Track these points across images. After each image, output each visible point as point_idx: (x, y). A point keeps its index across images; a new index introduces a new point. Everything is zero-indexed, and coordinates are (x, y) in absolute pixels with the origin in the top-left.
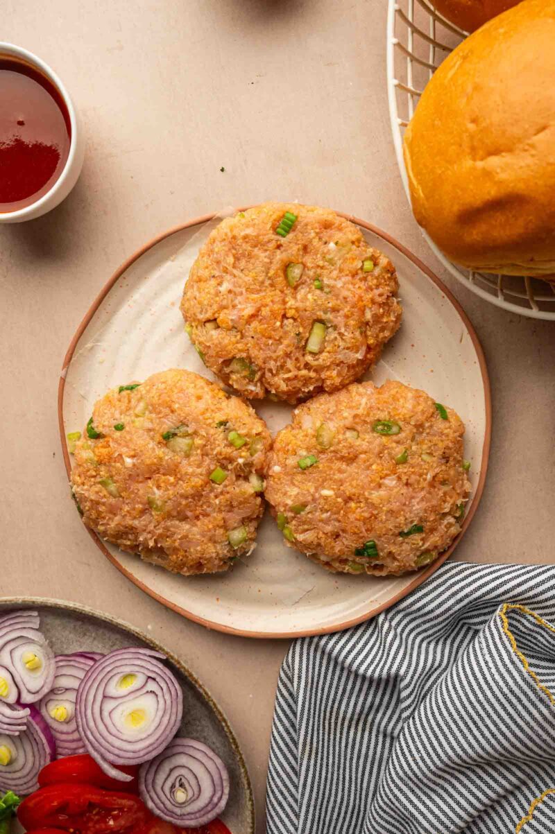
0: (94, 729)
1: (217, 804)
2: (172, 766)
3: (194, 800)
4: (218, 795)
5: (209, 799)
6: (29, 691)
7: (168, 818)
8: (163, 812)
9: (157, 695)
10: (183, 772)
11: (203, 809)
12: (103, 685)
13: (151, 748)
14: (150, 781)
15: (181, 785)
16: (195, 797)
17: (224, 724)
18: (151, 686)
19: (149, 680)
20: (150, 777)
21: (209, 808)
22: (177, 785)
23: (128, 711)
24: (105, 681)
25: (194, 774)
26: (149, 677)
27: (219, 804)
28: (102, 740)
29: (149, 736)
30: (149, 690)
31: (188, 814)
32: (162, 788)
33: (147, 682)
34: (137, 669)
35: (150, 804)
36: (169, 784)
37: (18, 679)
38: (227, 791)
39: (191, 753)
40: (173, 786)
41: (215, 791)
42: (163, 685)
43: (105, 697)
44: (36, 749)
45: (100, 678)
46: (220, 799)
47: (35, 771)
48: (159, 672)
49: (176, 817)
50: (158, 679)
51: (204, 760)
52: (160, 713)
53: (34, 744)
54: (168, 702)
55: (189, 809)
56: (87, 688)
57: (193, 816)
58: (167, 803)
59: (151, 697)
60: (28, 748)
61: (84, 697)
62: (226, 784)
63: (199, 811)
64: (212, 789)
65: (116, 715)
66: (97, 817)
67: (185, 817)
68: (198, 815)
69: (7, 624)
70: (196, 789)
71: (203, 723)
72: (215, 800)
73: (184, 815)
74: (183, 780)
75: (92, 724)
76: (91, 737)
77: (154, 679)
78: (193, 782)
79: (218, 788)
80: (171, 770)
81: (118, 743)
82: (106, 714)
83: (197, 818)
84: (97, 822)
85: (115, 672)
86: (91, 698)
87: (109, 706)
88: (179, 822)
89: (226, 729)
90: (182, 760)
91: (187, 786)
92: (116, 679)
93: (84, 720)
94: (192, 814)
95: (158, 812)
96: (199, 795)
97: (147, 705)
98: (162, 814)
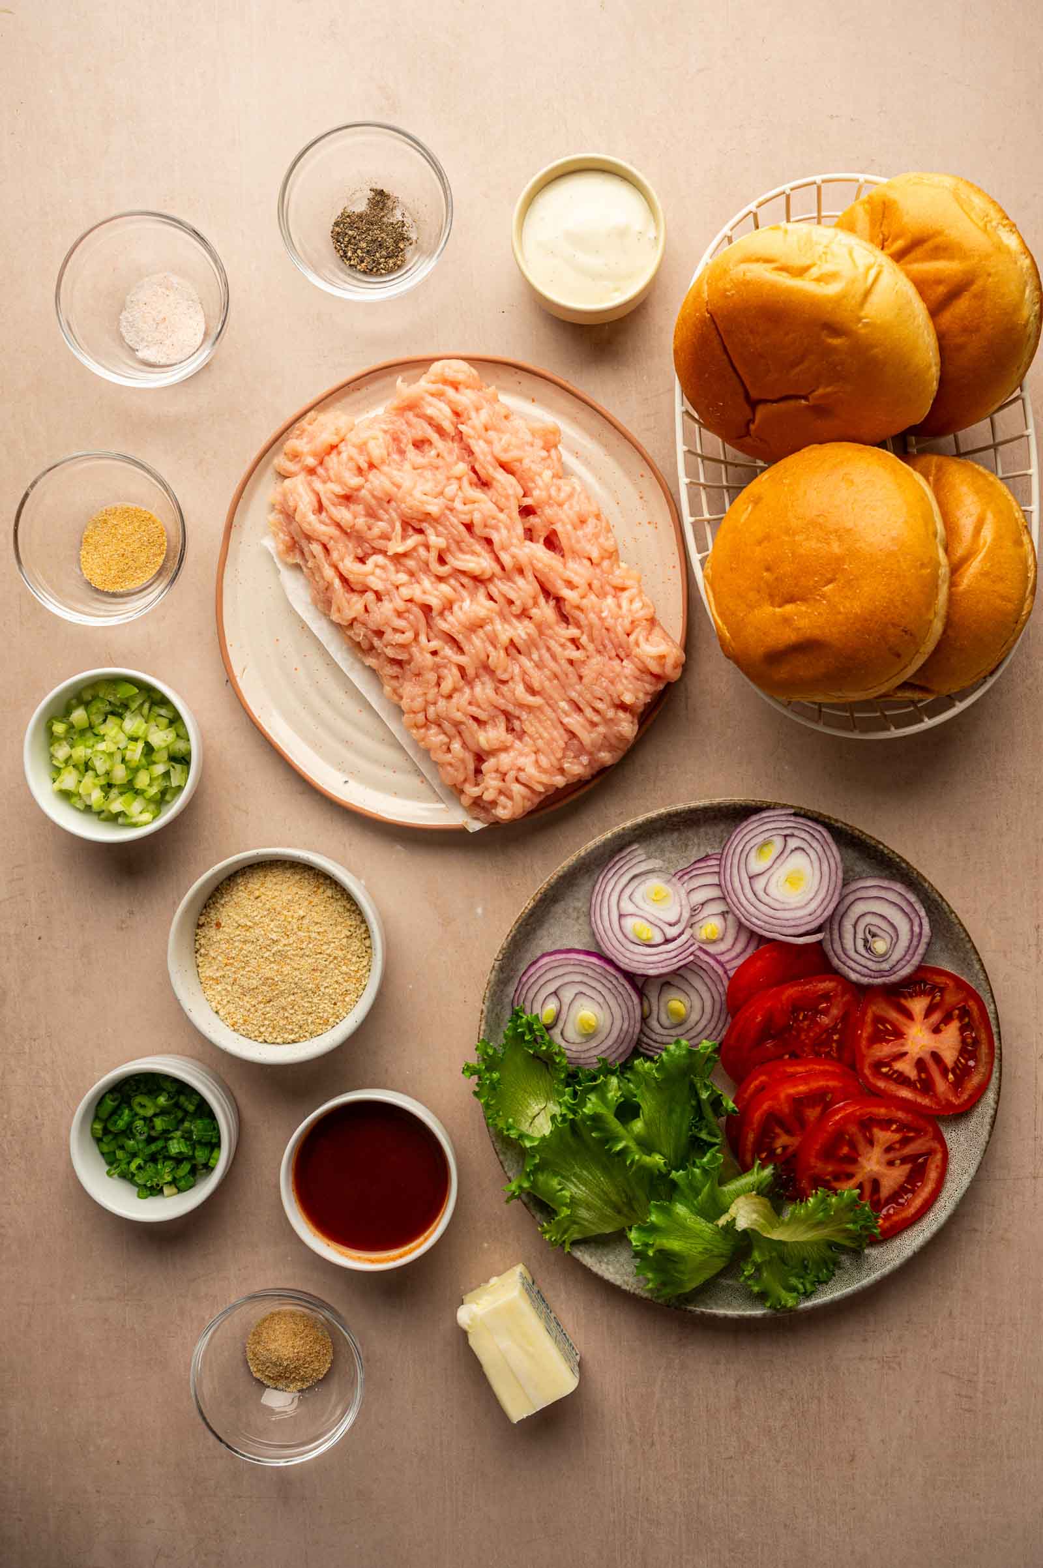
0: (757, 913)
1: (920, 934)
2: (853, 921)
3: (896, 943)
4: (916, 923)
5: (909, 933)
6: (670, 925)
7: (879, 981)
8: (871, 977)
9: (803, 849)
10: (868, 919)
11: (909, 947)
12: (742, 866)
13: (825, 903)
14: (840, 951)
15: (874, 935)
16: (895, 940)
17: (881, 847)
18: (793, 843)
19: (788, 838)
20: (837, 946)
21: (915, 943)
22: (869, 937)
23: (783, 879)
24: (743, 861)
25: (881, 916)
26: (785, 836)
27: (923, 932)
28: (772, 920)
29: (817, 892)
30: (793, 847)
31: (898, 962)
32: (856, 951)
33: (786, 841)
34: (770, 834)
35: (854, 977)
36: (860, 943)
37: (652, 919)
38: (923, 913)
39: (865, 895)
40: (866, 941)
41: (910, 920)
42: (804, 835)
43: (750, 878)
44: (708, 980)
45: (736, 861)
46: (921, 925)
47: (718, 1007)
48: (793, 825)
49: (886, 974)
50: (796, 832)
51: (883, 894)
52: (816, 864)
53: (701, 973)
54: (819, 849)
55: (896, 956)
56: (728, 877)
57: (903, 963)
58: (869, 964)
59: (798, 854)
60: (698, 984)
61: (730, 888)
62: (918, 906)
63: (907, 952)
64: (907, 920)
65: (772, 889)
66: (806, 1023)
67: (896, 969)
68: (908, 958)
69: (609, 876)
70: (891, 931)
71: (857, 869)
72: (916, 929)
73: (894, 966)
74: (874, 929)
75: (752, 910)
76: (759, 923)
77: (792, 835)
78: (884, 925)
79: (913, 916)
80: (855, 926)
81: (788, 915)
82: (761, 894)
83: (909, 962)
84: (809, 1029)
85: (748, 848)
86: (737, 884)
87: (759, 884)
88: (894, 978)
89: (886, 852)
90: (860, 908)
91: (878, 932)
92: (753, 854)
93: (742, 909)
94: (901, 959)
95: (865, 980)
96: (898, 936)
97: (798, 861)
98: (871, 981)
